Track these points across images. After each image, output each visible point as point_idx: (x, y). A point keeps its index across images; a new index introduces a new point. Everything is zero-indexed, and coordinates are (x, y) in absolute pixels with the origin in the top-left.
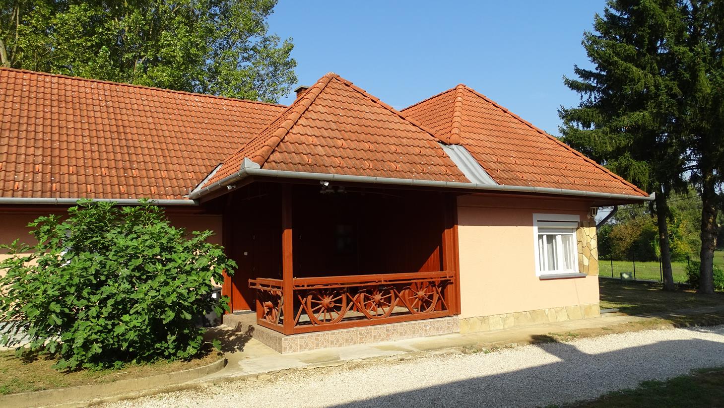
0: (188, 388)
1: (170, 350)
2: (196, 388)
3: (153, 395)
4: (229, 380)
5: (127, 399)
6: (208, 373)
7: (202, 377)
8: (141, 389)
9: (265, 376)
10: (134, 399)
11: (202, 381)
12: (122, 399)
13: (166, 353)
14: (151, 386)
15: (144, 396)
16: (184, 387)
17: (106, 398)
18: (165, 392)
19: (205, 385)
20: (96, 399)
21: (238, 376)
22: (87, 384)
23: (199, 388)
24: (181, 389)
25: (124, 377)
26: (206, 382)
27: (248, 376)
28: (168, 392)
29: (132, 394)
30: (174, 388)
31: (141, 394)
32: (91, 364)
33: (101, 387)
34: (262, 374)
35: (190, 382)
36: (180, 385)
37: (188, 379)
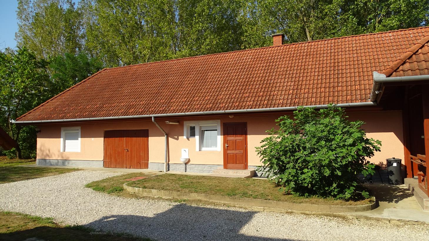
0: (339, 217)
1: (334, 192)
2: (344, 218)
3: (318, 215)
4: (367, 218)
5: (305, 214)
6: (356, 211)
7: (351, 212)
8: (313, 210)
9: (396, 221)
10: (308, 215)
11: (349, 215)
12: (302, 214)
13: (332, 194)
14: (319, 210)
15: (313, 215)
16: (337, 216)
17: (294, 211)
18: (325, 216)
19: (351, 217)
20: (290, 210)
21: (375, 217)
22: (287, 202)
23: (346, 218)
24: (335, 216)
25: (306, 202)
26: (351, 216)
27: (382, 219)
28: (327, 216)
29: (307, 212)
30: (331, 214)
31: (312, 213)
32: (294, 193)
33: (293, 205)
34: (394, 220)
35: (341, 214)
36: (335, 213)
37: (341, 211)
